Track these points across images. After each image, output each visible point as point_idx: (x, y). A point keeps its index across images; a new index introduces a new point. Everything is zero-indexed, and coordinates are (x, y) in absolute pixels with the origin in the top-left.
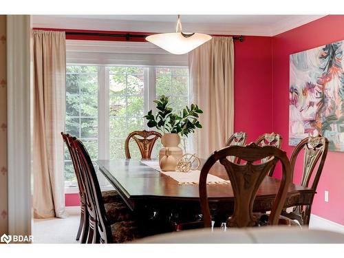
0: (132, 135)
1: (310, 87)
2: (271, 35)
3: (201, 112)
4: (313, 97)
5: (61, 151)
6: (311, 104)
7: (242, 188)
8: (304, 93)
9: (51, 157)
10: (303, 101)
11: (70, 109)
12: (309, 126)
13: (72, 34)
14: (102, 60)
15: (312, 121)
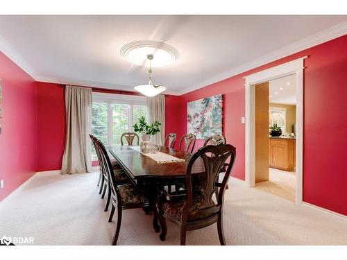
0: (124, 135)
1: (197, 115)
2: (179, 95)
3: (160, 124)
4: (199, 119)
5: (89, 141)
6: (197, 122)
7: (211, 171)
8: (194, 117)
9: (85, 144)
10: (194, 121)
11: (94, 123)
12: (196, 130)
13: (95, 90)
14: (109, 102)
15: (198, 128)
